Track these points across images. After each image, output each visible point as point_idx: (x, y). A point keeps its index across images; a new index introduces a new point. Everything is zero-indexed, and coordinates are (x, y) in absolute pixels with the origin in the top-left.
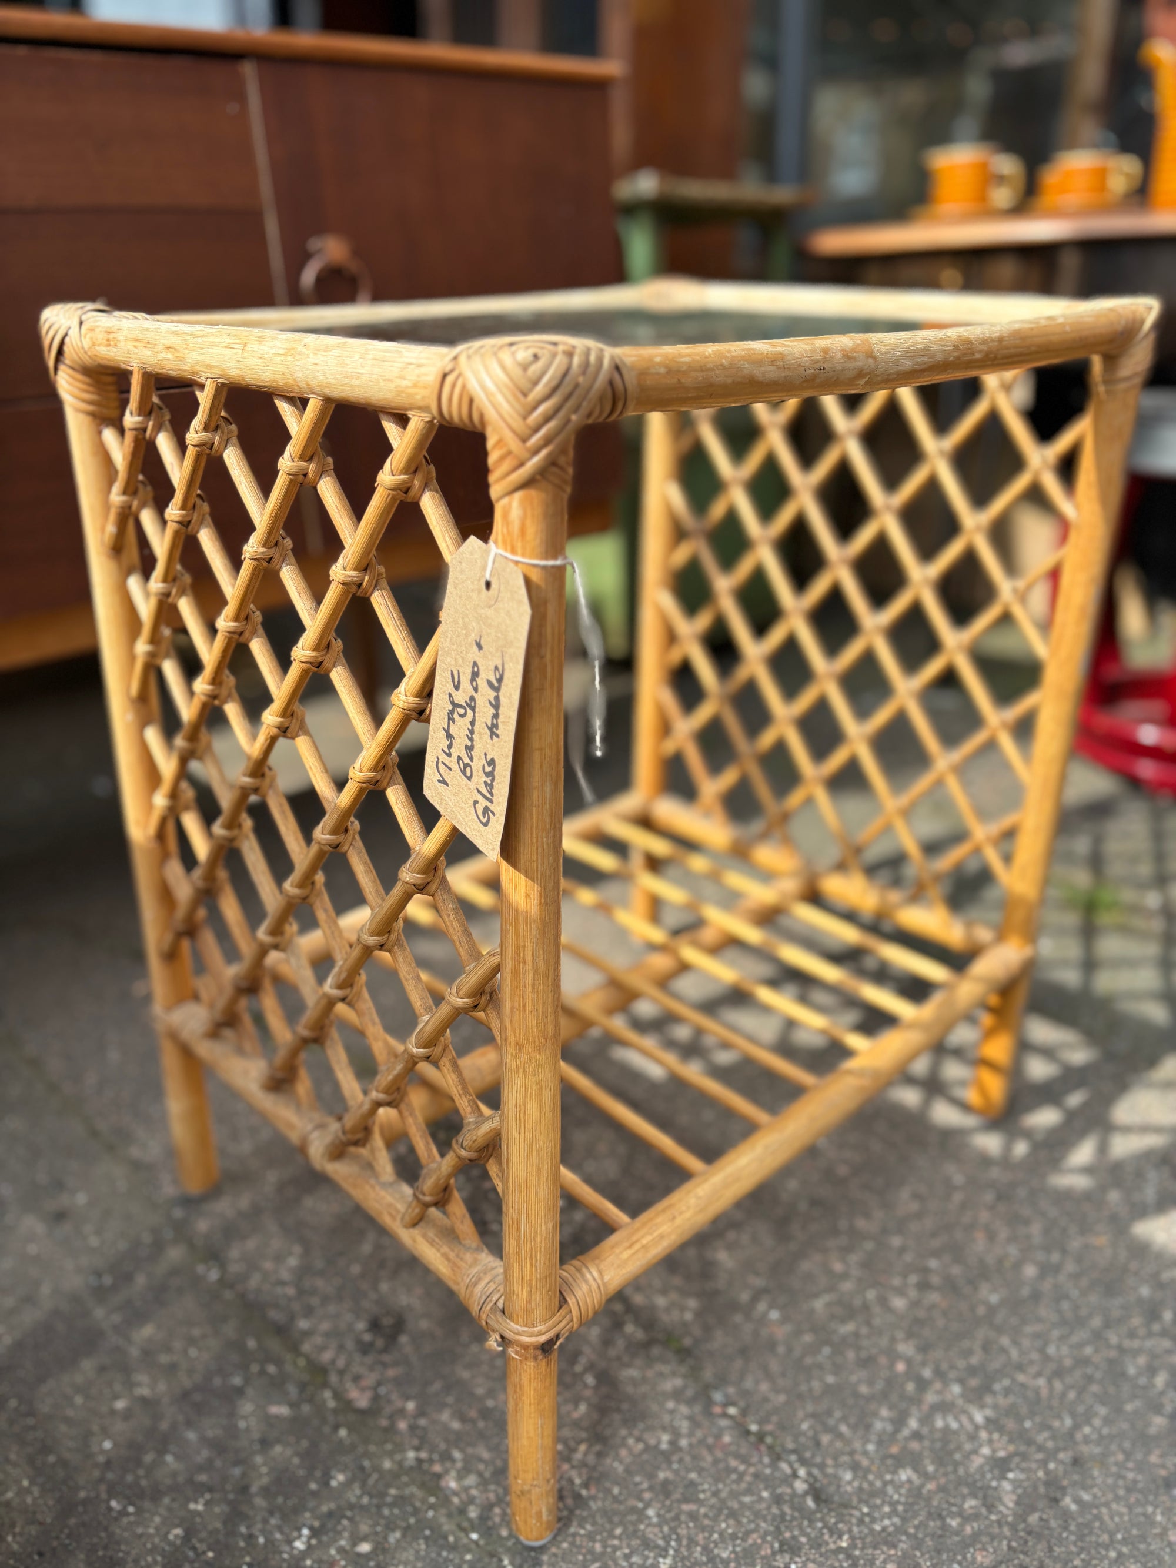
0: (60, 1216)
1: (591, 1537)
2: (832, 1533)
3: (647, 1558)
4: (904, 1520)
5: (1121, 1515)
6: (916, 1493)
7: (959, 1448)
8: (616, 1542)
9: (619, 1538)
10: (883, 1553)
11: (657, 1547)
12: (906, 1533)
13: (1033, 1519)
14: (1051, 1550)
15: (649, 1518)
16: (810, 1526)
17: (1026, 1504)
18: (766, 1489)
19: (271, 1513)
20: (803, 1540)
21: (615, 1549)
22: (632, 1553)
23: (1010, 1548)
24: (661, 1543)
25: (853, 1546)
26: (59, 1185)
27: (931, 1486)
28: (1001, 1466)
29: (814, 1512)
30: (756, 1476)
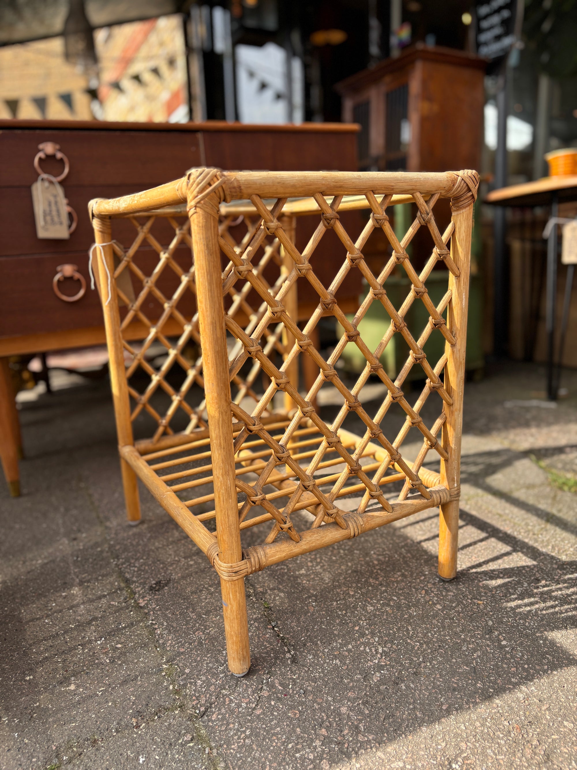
0: (75, 539)
1: (198, 655)
2: (292, 672)
3: (215, 665)
4: (325, 675)
5: (424, 695)
6: (336, 668)
7: (365, 658)
8: (206, 658)
9: (208, 658)
10: (309, 683)
11: (221, 663)
12: (323, 680)
13: (382, 688)
14: (384, 699)
15: (223, 654)
16: (284, 669)
17: (382, 681)
18: (273, 654)
19: (95, 632)
20: (279, 672)
21: (205, 660)
22: (210, 663)
23: (365, 694)
24: (223, 662)
25: (298, 678)
26: (79, 531)
27: (345, 668)
28: (380, 668)
29: (288, 665)
30: (272, 649)
